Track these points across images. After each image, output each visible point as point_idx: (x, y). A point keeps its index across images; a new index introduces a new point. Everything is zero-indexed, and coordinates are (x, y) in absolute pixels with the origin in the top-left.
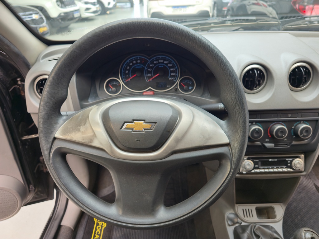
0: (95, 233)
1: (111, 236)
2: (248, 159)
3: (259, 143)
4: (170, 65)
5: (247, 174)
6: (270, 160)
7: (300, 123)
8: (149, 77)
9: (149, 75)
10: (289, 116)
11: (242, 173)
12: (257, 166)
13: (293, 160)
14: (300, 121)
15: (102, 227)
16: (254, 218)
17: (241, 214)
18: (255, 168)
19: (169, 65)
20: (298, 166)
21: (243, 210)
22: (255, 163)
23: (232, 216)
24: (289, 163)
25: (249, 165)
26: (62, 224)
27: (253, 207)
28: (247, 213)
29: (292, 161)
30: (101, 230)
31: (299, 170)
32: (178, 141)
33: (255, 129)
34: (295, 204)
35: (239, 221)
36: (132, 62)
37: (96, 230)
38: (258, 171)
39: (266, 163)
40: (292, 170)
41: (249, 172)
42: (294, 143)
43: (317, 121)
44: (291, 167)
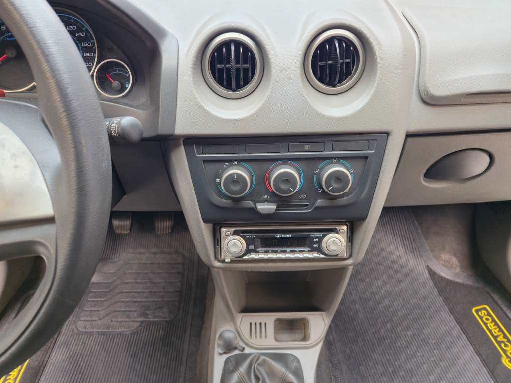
2: (235, 233)
3: (249, 204)
4: (80, 34)
5: (232, 262)
6: (278, 236)
7: (331, 163)
10: (307, 148)
11: (223, 262)
12: (252, 247)
13: (325, 236)
14: (331, 159)
18: (248, 252)
19: (77, 35)
20: (333, 248)
21: (251, 324)
22: (248, 242)
23: (229, 335)
24: (316, 243)
25: (235, 245)
27: (269, 319)
28: (256, 330)
29: (321, 239)
31: (337, 255)
33: (232, 174)
34: (387, 302)
38: (253, 256)
39: (270, 243)
40: (322, 256)
41: (238, 259)
42: (320, 202)
43: (366, 157)
44: (319, 250)
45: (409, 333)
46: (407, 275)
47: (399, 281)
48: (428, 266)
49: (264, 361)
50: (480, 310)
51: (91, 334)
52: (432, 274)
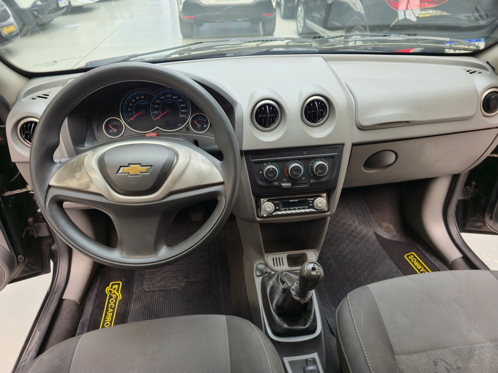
0: (107, 307)
1: (128, 308)
2: (268, 201)
3: (276, 183)
4: (180, 100)
5: (267, 217)
6: (291, 201)
7: (317, 160)
8: (157, 115)
9: (155, 112)
10: (305, 154)
11: (263, 217)
12: (277, 208)
13: (315, 199)
14: (317, 159)
15: (116, 300)
16: (285, 267)
17: (270, 263)
18: (276, 210)
19: (178, 100)
20: (320, 205)
21: (273, 259)
22: (276, 205)
23: (262, 267)
24: (311, 203)
25: (269, 207)
26: (64, 297)
27: (284, 256)
28: (277, 261)
29: (313, 201)
30: (115, 304)
31: (322, 210)
32: (175, 182)
33: (270, 168)
34: (350, 256)
35: (269, 270)
36: (135, 98)
37: (109, 303)
38: (279, 213)
39: (287, 205)
40: (314, 210)
41: (270, 215)
42: (312, 181)
43: (333, 157)
44: (313, 207)
45: (366, 273)
46: (362, 239)
47: (357, 243)
48: (375, 232)
49: (286, 274)
50: (410, 255)
51: (155, 291)
52: (378, 237)
